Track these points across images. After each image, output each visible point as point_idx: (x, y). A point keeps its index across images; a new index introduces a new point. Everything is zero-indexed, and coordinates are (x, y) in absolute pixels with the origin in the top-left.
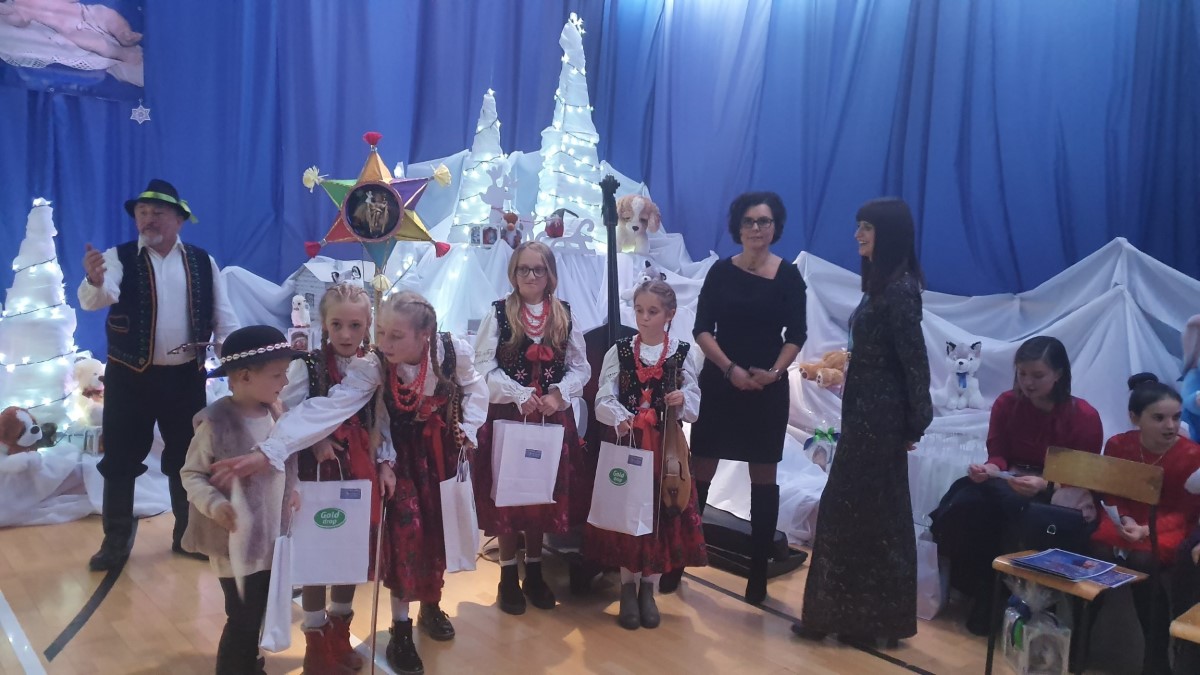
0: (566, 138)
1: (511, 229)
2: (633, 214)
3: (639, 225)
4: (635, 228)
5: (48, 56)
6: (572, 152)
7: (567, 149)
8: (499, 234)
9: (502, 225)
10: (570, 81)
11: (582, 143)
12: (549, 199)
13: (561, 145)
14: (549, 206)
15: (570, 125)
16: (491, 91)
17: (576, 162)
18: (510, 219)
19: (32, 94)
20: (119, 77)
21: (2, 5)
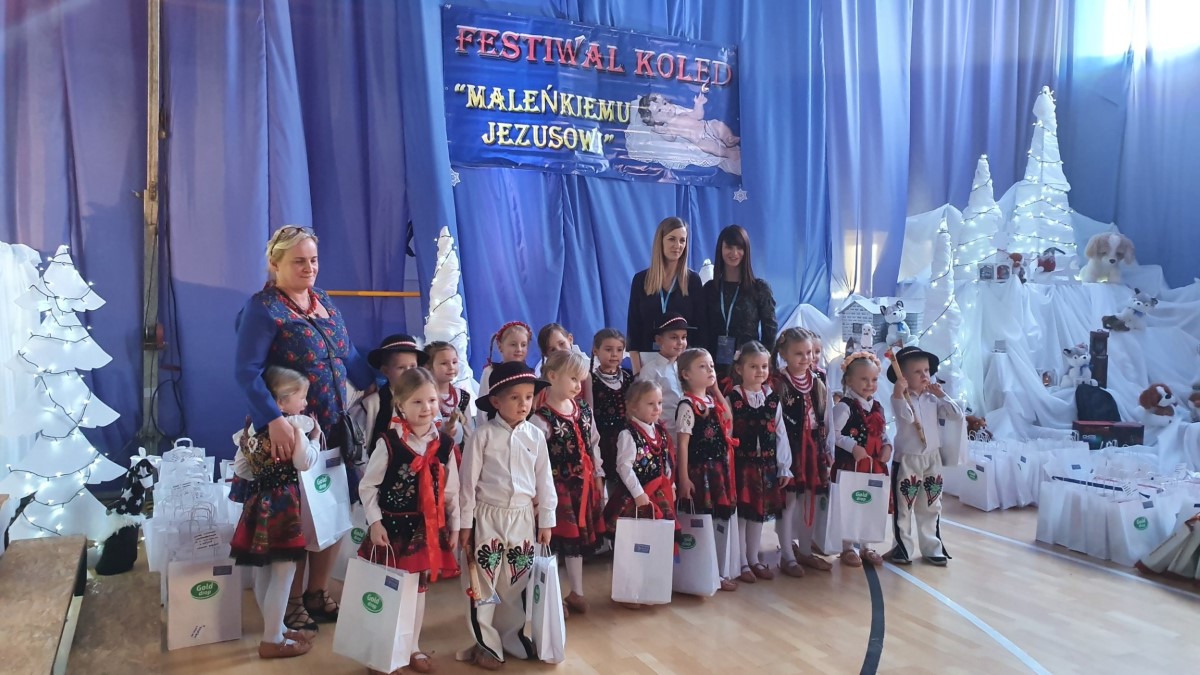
0: (1044, 189)
1: (1016, 265)
2: (1110, 249)
3: (1115, 258)
4: (1112, 261)
5: (687, 160)
6: (1049, 200)
7: (1046, 198)
8: (1011, 271)
9: (1010, 263)
10: (1045, 142)
11: (1057, 192)
12: (1029, 240)
13: (1040, 195)
14: (1029, 246)
15: (1047, 178)
16: (985, 156)
17: (1053, 208)
18: (1016, 258)
19: (678, 187)
20: (725, 170)
21: (661, 127)
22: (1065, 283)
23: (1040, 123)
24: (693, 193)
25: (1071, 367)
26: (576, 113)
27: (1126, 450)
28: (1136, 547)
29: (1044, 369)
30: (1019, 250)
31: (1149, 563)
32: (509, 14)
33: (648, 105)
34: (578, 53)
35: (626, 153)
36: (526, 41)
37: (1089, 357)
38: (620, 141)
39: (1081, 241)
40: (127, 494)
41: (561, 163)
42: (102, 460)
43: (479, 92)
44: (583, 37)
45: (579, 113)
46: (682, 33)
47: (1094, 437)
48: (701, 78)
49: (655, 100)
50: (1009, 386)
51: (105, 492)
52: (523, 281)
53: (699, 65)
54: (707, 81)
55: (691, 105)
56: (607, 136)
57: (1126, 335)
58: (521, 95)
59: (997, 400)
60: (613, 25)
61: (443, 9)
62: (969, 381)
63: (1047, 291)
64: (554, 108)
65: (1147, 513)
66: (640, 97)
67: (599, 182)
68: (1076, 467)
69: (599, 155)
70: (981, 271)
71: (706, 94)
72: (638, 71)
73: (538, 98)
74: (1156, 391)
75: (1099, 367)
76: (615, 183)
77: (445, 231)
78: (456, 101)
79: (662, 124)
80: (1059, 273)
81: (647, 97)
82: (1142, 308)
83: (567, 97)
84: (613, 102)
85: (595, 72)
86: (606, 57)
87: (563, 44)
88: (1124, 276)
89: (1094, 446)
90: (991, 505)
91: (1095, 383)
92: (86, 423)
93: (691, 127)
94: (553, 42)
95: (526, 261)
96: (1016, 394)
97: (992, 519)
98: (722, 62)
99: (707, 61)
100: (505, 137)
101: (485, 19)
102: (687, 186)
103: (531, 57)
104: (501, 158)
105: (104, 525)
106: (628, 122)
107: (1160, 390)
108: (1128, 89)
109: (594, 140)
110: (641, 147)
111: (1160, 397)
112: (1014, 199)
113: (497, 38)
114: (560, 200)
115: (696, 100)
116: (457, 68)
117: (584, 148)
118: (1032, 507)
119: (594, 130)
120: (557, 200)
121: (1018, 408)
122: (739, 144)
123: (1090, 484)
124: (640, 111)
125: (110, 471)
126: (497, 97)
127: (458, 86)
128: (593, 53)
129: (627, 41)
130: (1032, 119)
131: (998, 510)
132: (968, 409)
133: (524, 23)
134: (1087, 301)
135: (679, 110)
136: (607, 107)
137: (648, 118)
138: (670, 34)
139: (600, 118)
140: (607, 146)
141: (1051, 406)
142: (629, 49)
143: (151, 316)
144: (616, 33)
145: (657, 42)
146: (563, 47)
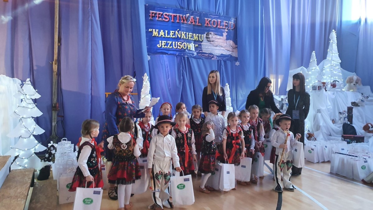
0: (333, 62)
1: (324, 86)
3: (355, 84)
4: (354, 85)
5: (221, 52)
6: (334, 65)
7: (333, 65)
8: (322, 87)
9: (322, 85)
10: (333, 47)
11: (337, 63)
12: (328, 78)
13: (331, 64)
14: (328, 80)
15: (334, 59)
16: (314, 52)
17: (335, 68)
18: (324, 83)
19: (218, 61)
20: (233, 56)
21: (213, 42)
22: (339, 91)
23: (331, 41)
24: (223, 62)
25: (341, 118)
26: (186, 38)
27: (359, 144)
28: (362, 175)
29: (332, 118)
30: (325, 81)
31: (366, 180)
32: (166, 7)
33: (209, 35)
34: (187, 19)
35: (202, 50)
36: (171, 16)
37: (347, 115)
38: (200, 47)
39: (344, 78)
40: (47, 155)
41: (181, 54)
42: (39, 145)
43: (156, 31)
44: (189, 14)
45: (187, 38)
46: (219, 13)
47: (348, 140)
48: (225, 27)
49: (211, 34)
50: (322, 123)
51: (40, 155)
52: (170, 90)
53: (225, 23)
54: (227, 28)
55: (222, 35)
56: (196, 45)
57: (359, 108)
58: (169, 32)
59: (318, 128)
60: (198, 10)
61: (145, 5)
62: (309, 122)
63: (334, 94)
64: (179, 36)
65: (365, 164)
66: (206, 33)
67: (193, 59)
68: (343, 149)
69: (193, 51)
70: (313, 87)
71: (227, 32)
72: (206, 25)
73: (175, 33)
74: (368, 125)
75: (350, 118)
76: (198, 60)
77: (146, 74)
78: (149, 34)
79: (213, 41)
80: (337, 88)
81: (208, 33)
82: (364, 99)
83: (183, 33)
84: (198, 34)
85: (192, 25)
86: (196, 21)
87: (182, 17)
88: (358, 89)
89: (348, 143)
90: (316, 161)
91: (349, 123)
92: (35, 133)
93: (222, 42)
94: (179, 16)
95: (171, 85)
96: (324, 126)
97: (316, 166)
98: (232, 22)
99: (227, 22)
100: (164, 45)
101: (159, 9)
102: (221, 61)
103: (172, 21)
104: (163, 52)
105: (40, 165)
106: (203, 41)
107: (370, 125)
108: (359, 30)
109: (192, 46)
110: (207, 48)
111: (369, 127)
112: (323, 65)
113: (162, 15)
114: (181, 65)
115: (224, 34)
116: (150, 24)
117: (189, 49)
118: (329, 162)
119: (192, 43)
120: (180, 65)
121: (324, 130)
122: (237, 48)
123: (347, 155)
124: (206, 37)
125: (42, 148)
126: (162, 33)
127: (150, 29)
128: (192, 19)
129: (202, 16)
130: (329, 40)
131: (318, 163)
132: (309, 131)
133: (170, 10)
134: (346, 97)
135: (218, 37)
136: (196, 36)
137: (209, 40)
138: (216, 13)
139: (194, 39)
140: (196, 48)
141: (335, 130)
142: (203, 18)
143: (55, 100)
144: (199, 13)
145: (211, 16)
146: (182, 18)
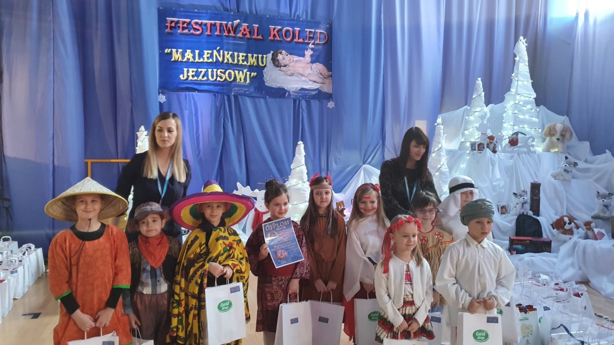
0: (518, 97)
1: (491, 143)
2: (557, 132)
3: (560, 138)
4: (558, 139)
5: (299, 86)
7: (519, 102)
8: (486, 146)
10: (521, 69)
11: (527, 99)
12: (509, 127)
13: (516, 100)
14: (509, 130)
15: (520, 90)
16: (480, 79)
17: (525, 108)
18: (492, 138)
19: (295, 101)
20: (323, 91)
21: (284, 68)
22: (524, 152)
23: (517, 59)
24: (303, 103)
25: (517, 204)
26: (234, 62)
29: (502, 204)
32: (196, 10)
35: (263, 83)
36: (206, 25)
37: (529, 197)
38: (261, 76)
39: (542, 127)
41: (224, 89)
43: (179, 53)
44: (238, 21)
46: (298, 15)
48: (309, 40)
52: (198, 153)
53: (308, 33)
55: (303, 55)
56: (253, 74)
58: (202, 53)
60: (256, 13)
61: (159, 10)
63: (512, 157)
64: (220, 59)
66: (272, 52)
67: (247, 98)
70: (472, 145)
72: (271, 38)
73: (212, 54)
75: (535, 205)
76: (257, 100)
77: (142, 128)
78: (165, 59)
80: (521, 147)
81: (276, 52)
83: (228, 54)
84: (256, 55)
85: (246, 39)
86: (252, 31)
87: (226, 25)
93: (304, 68)
94: (221, 24)
95: (201, 144)
98: (323, 31)
99: (313, 30)
100: (193, 76)
101: (182, 13)
102: (299, 100)
103: (208, 33)
104: (191, 87)
106: (265, 66)
107: (566, 219)
108: (576, 35)
110: (273, 79)
111: (565, 223)
113: (189, 23)
114: (222, 109)
115: (306, 52)
117: (238, 80)
119: (245, 71)
124: (272, 59)
127: (167, 49)
128: (245, 30)
129: (264, 21)
130: (514, 56)
133: (204, 15)
135: (296, 58)
136: (253, 58)
137: (277, 64)
138: (291, 16)
139: (249, 64)
140: (252, 78)
141: (501, 227)
142: (265, 26)
144: (258, 18)
145: (282, 21)
146: (226, 27)
